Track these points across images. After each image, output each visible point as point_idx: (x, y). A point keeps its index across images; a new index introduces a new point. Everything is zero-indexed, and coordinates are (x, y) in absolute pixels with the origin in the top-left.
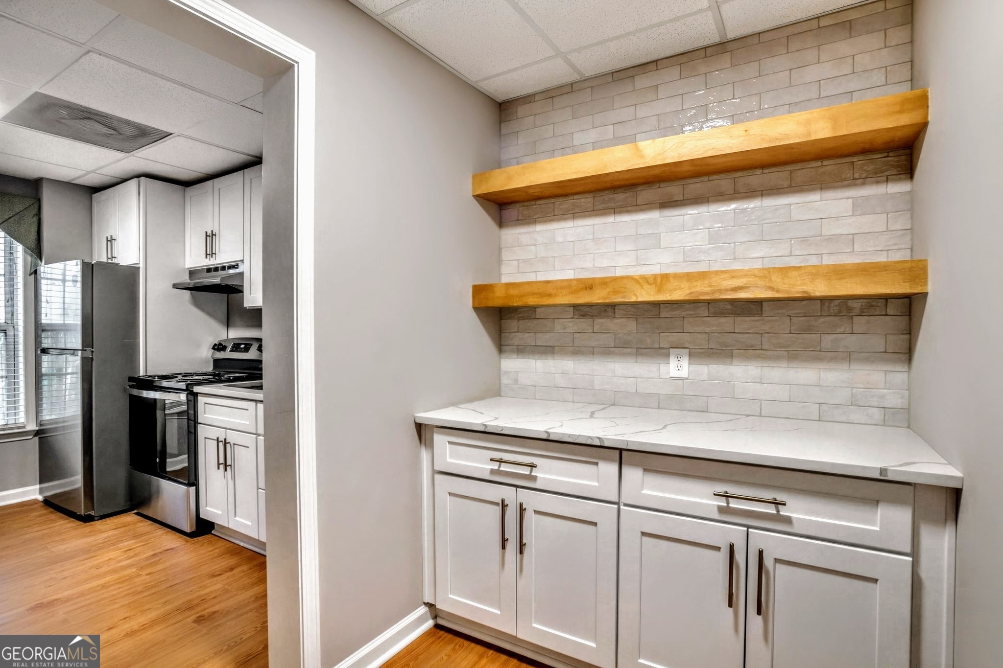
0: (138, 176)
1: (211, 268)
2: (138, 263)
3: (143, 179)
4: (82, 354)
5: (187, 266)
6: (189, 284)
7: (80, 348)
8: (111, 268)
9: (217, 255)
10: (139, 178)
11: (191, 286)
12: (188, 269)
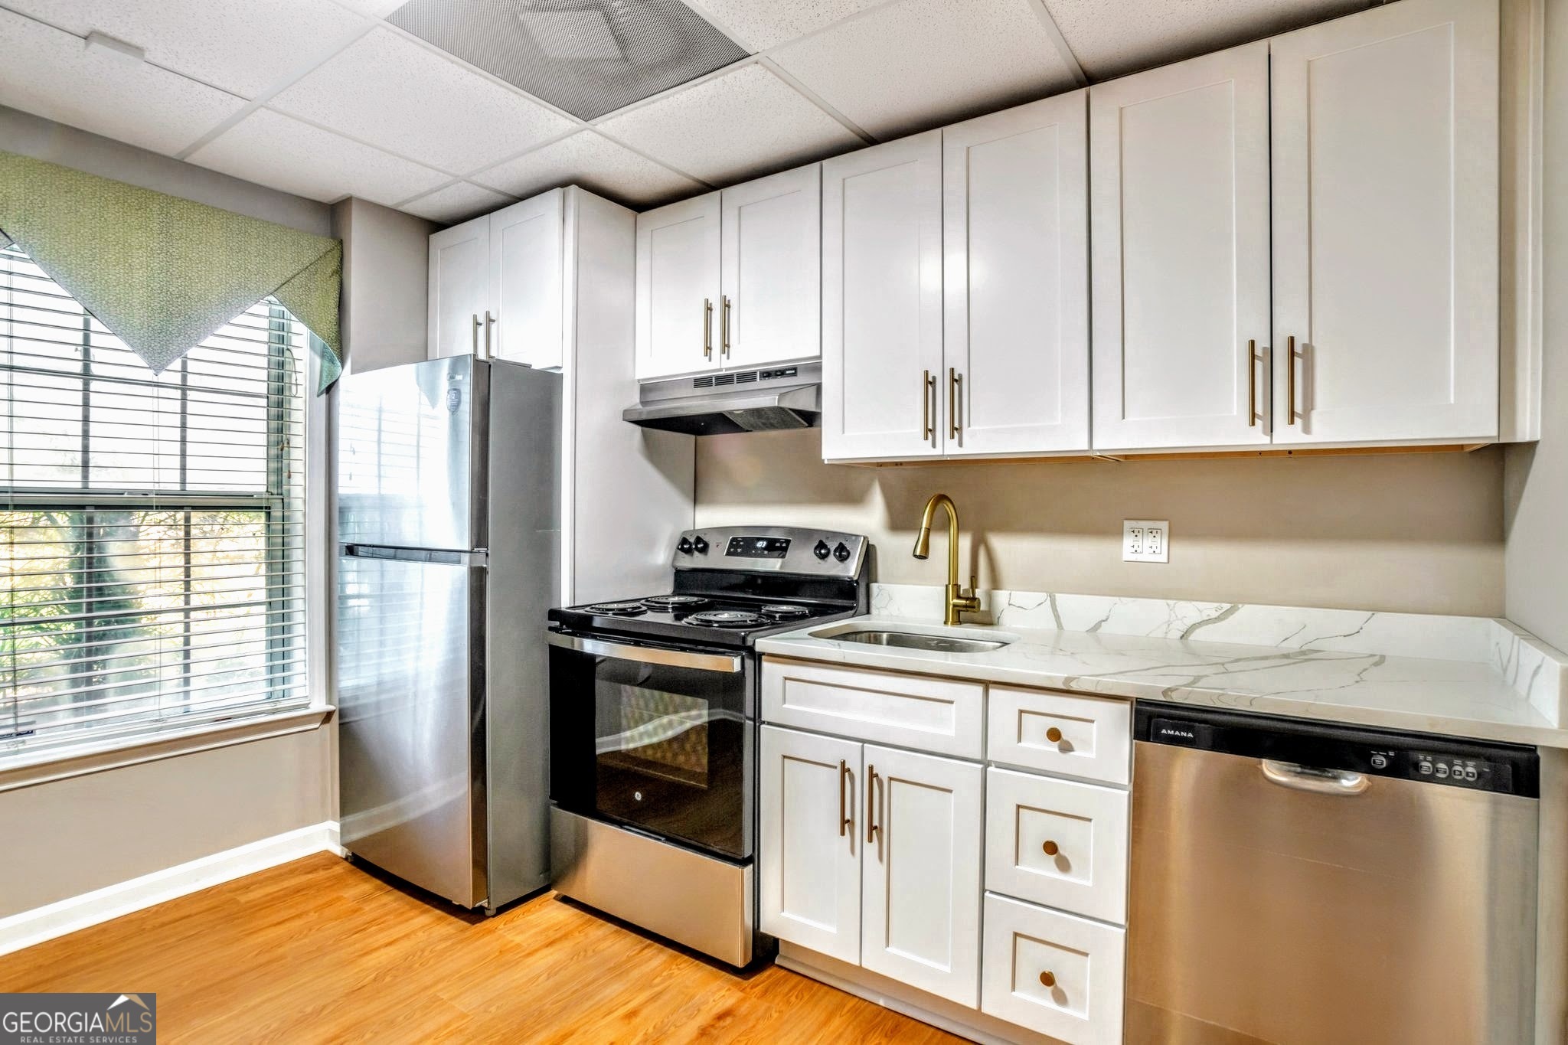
0: (564, 184)
1: (711, 378)
2: (560, 366)
3: (573, 187)
4: (471, 561)
5: (638, 377)
6: (640, 413)
7: (467, 547)
8: (519, 372)
9: (731, 349)
10: (565, 188)
11: (644, 417)
12: (639, 381)
